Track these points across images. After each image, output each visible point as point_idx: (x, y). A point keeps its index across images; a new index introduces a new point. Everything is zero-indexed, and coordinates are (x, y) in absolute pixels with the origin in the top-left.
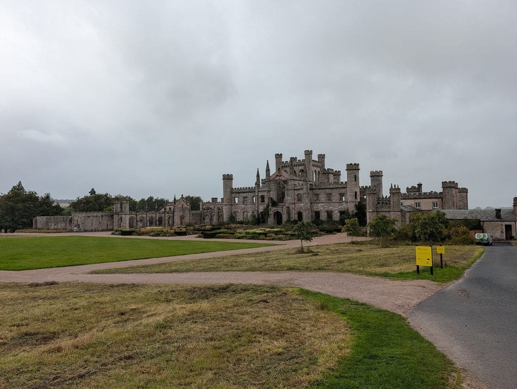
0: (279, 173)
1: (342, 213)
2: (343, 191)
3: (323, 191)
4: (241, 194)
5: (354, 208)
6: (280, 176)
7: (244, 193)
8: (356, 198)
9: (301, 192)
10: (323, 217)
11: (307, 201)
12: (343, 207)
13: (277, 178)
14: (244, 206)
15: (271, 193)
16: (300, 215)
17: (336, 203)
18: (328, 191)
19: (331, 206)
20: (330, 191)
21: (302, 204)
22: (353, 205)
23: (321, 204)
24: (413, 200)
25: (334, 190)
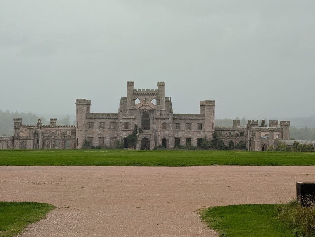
0: (146, 102)
1: (200, 140)
2: (201, 122)
3: (184, 121)
4: (97, 120)
5: (212, 137)
6: (146, 106)
7: (101, 118)
8: (213, 128)
9: (166, 121)
10: (183, 143)
11: (172, 129)
12: (201, 135)
13: (143, 108)
14: (100, 132)
15: (136, 120)
16: (164, 141)
17: (195, 131)
18: (188, 121)
19: (190, 134)
20: (190, 122)
21: (167, 132)
22: (210, 134)
23: (182, 132)
24: (264, 133)
25: (193, 121)
